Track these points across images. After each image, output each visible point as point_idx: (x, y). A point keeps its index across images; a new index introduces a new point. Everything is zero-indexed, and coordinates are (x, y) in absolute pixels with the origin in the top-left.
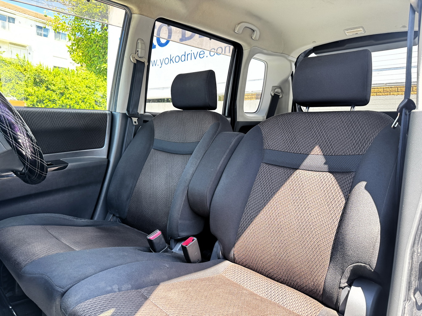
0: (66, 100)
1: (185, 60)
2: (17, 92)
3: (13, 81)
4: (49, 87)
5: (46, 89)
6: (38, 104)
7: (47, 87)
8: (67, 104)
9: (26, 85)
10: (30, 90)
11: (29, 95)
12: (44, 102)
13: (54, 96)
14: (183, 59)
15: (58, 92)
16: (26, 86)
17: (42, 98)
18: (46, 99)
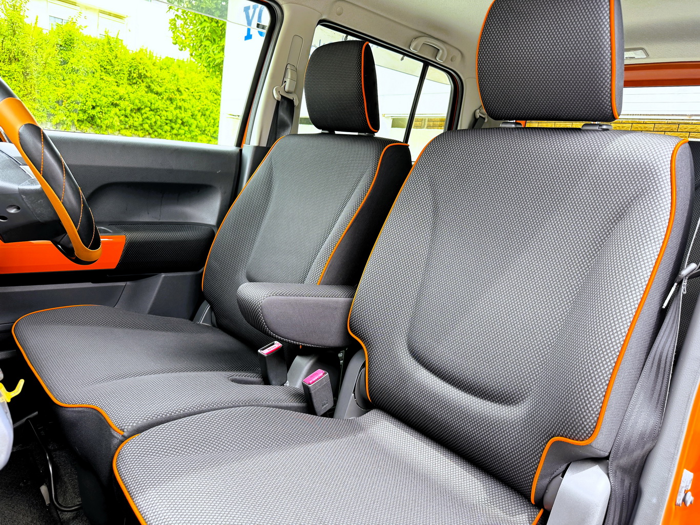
0: (178, 111)
2: (102, 93)
3: (97, 75)
4: (153, 86)
5: (146, 90)
6: (133, 114)
7: (149, 87)
8: (177, 118)
9: (117, 82)
10: (122, 91)
11: (120, 98)
12: (143, 111)
13: (159, 104)
15: (166, 96)
16: (116, 84)
17: (139, 105)
18: (146, 107)
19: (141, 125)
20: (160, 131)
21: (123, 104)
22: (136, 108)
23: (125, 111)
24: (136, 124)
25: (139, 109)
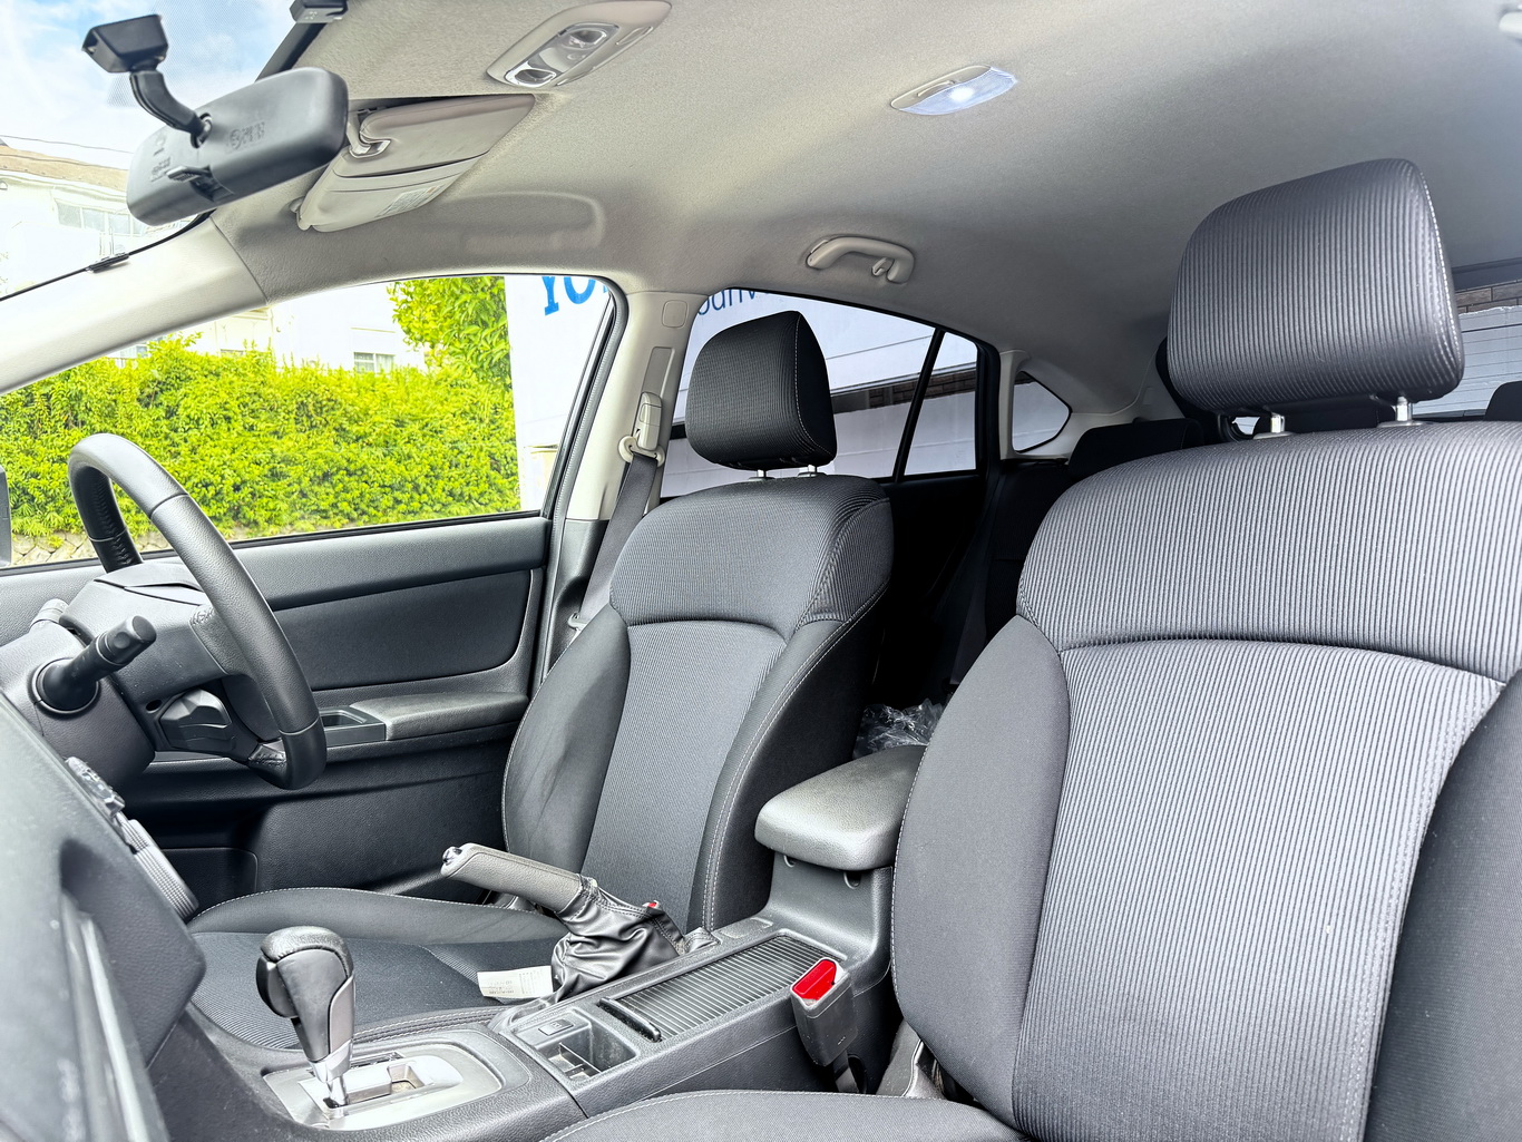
1: (723, 305)
6: (316, 487)
7: (340, 430)
8: (403, 480)
12: (335, 479)
13: (364, 456)
14: (718, 304)
17: (326, 468)
18: (339, 469)
19: (334, 505)
20: (372, 511)
21: (294, 472)
22: (319, 474)
23: (299, 483)
24: (324, 505)
25: (326, 476)
